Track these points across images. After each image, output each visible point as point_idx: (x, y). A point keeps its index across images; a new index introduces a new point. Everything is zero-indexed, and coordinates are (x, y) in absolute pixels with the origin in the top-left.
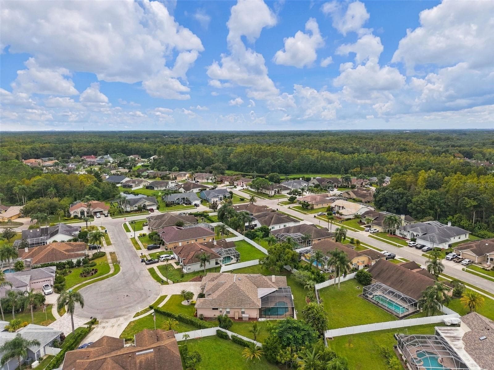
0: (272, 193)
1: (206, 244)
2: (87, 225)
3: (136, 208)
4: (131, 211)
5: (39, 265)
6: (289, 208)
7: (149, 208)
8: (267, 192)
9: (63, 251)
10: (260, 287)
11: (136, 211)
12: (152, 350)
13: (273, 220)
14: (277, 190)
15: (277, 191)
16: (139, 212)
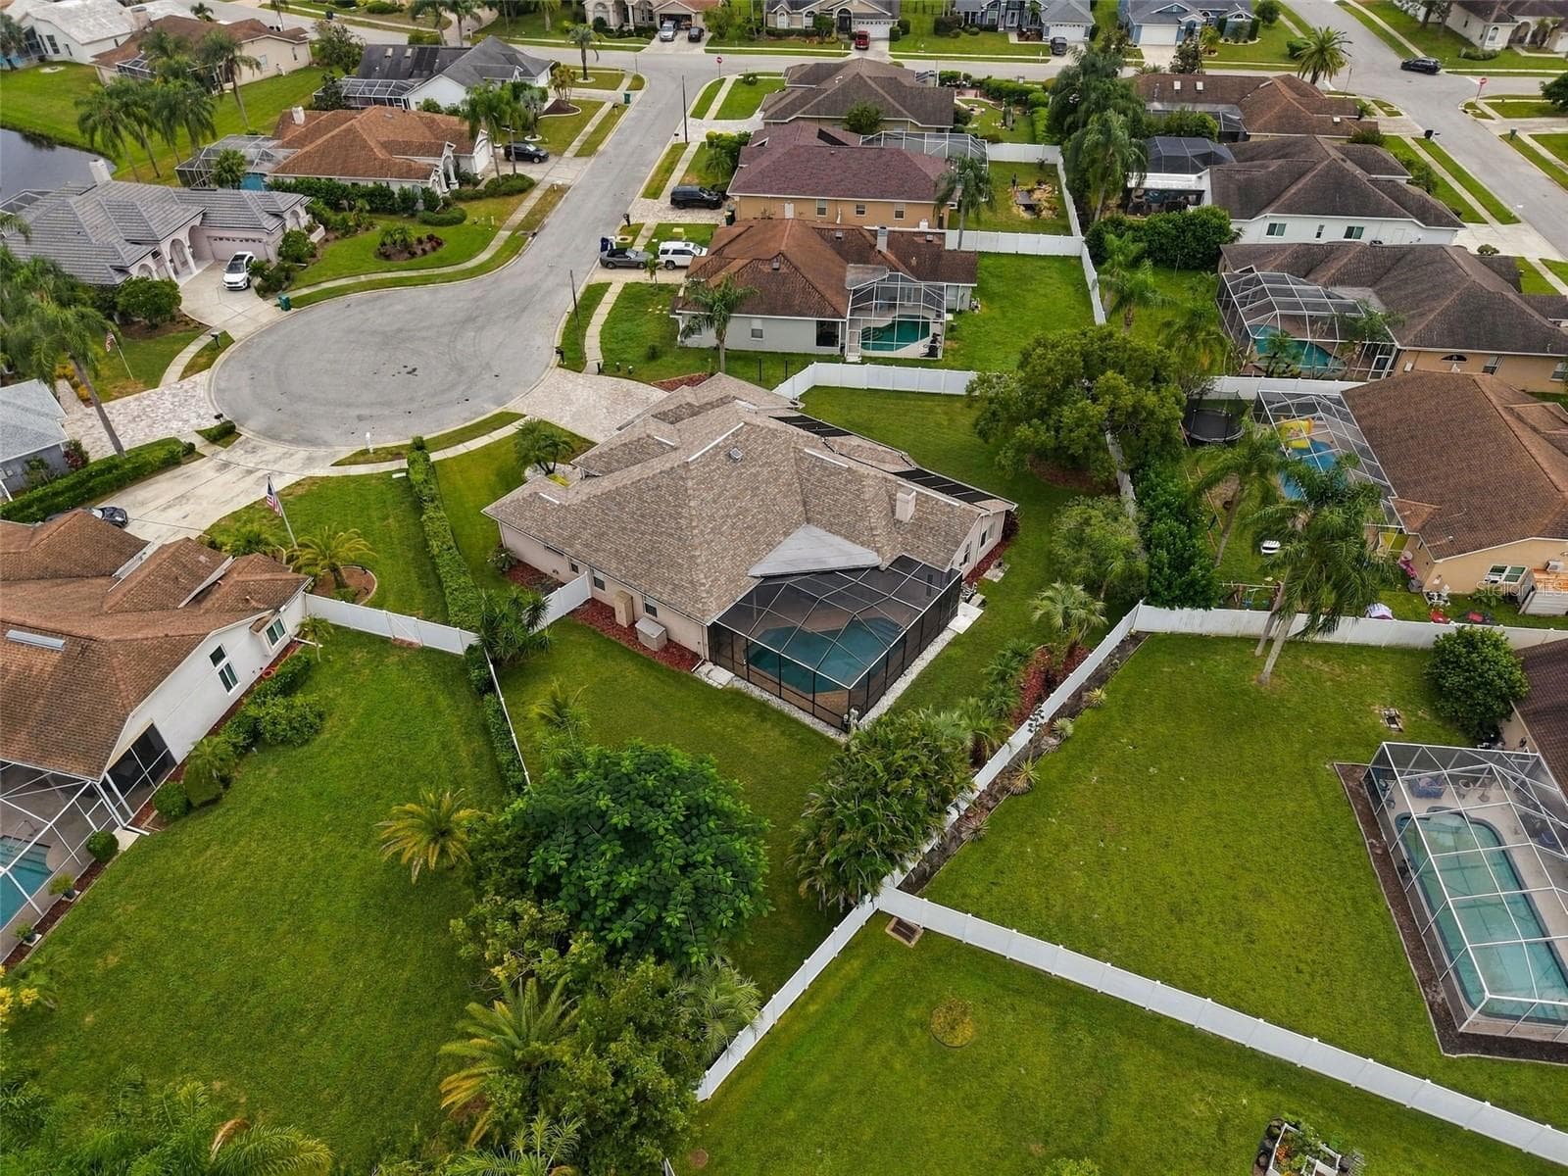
0: (1498, 38)
1: (839, 234)
2: (584, 61)
3: (808, 22)
4: (788, 33)
5: (290, 180)
6: (1512, 138)
7: (857, 28)
8: (1474, 31)
9: (372, 144)
10: (819, 524)
11: (805, 34)
12: (59, 643)
13: (1300, 185)
14: (1533, 22)
15: (1533, 27)
16: (817, 39)
